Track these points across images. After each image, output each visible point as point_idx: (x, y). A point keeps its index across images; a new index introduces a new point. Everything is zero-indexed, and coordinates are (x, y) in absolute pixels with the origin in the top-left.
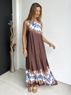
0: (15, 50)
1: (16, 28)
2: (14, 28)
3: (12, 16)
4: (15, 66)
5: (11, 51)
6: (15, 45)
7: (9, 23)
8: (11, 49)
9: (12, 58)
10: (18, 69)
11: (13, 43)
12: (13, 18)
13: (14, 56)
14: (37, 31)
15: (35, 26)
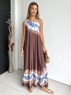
0: (13, 50)
1: (15, 26)
2: (12, 27)
3: (10, 14)
4: (13, 66)
5: (9, 51)
6: (13, 44)
7: (7, 21)
8: (9, 49)
9: (10, 58)
10: (16, 69)
11: (11, 42)
12: (11, 16)
13: (12, 56)
14: (34, 31)
15: (32, 26)
